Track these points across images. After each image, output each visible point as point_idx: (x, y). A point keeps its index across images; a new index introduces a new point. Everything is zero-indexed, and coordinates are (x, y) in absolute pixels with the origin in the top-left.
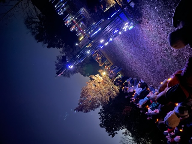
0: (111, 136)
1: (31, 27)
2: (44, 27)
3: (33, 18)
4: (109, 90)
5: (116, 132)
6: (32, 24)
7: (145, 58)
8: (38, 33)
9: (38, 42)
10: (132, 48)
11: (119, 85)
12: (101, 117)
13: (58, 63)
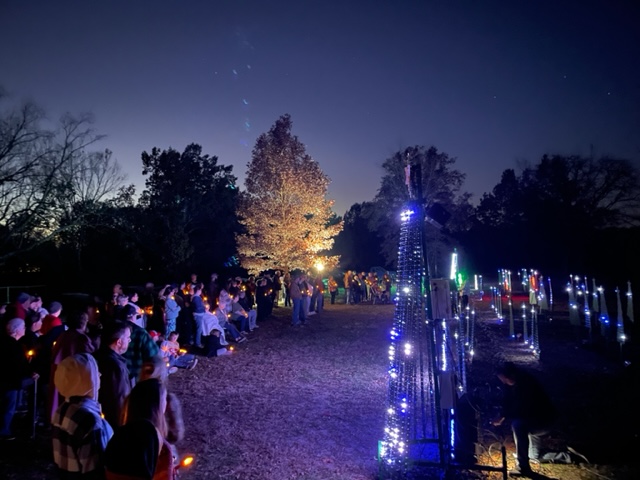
0: (150, 153)
1: (600, 171)
2: (573, 204)
3: (620, 195)
4: (269, 247)
5: (150, 174)
6: (607, 178)
7: (276, 413)
8: (571, 176)
9: (545, 156)
10: (328, 403)
11: (259, 283)
12: (217, 164)
13: (447, 166)
